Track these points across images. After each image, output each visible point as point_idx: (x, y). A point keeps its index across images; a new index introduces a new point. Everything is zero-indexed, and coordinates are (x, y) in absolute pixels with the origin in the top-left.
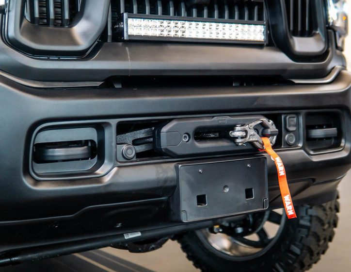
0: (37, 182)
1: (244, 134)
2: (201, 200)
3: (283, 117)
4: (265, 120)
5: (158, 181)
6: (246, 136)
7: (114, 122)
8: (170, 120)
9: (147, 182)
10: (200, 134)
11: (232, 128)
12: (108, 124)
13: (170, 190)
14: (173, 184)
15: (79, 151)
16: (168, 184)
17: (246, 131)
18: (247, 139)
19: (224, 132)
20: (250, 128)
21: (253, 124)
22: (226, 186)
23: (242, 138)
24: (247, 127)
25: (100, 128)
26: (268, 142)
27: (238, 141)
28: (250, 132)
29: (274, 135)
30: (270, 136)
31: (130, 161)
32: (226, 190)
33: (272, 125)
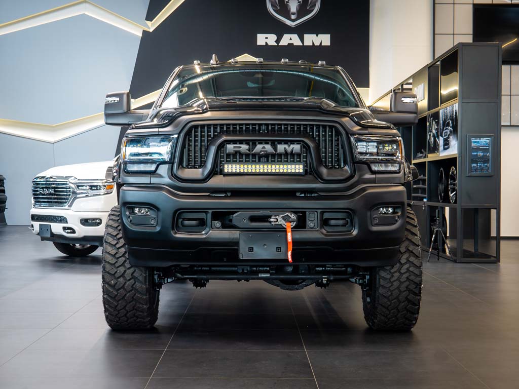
0: (176, 233)
1: (275, 220)
3: (307, 213)
4: (289, 214)
5: (230, 238)
6: (277, 221)
7: (210, 211)
8: (238, 211)
9: (225, 238)
10: (253, 219)
11: (270, 217)
12: (208, 212)
13: (236, 243)
14: (237, 240)
15: (194, 223)
16: (235, 240)
17: (277, 219)
18: (277, 223)
19: (265, 219)
20: (280, 218)
21: (282, 216)
22: (265, 245)
23: (275, 222)
24: (277, 217)
25: (207, 213)
26: (289, 226)
27: (272, 223)
28: (279, 219)
29: (294, 222)
30: (291, 222)
31: (218, 228)
32: (266, 247)
33: (293, 217)
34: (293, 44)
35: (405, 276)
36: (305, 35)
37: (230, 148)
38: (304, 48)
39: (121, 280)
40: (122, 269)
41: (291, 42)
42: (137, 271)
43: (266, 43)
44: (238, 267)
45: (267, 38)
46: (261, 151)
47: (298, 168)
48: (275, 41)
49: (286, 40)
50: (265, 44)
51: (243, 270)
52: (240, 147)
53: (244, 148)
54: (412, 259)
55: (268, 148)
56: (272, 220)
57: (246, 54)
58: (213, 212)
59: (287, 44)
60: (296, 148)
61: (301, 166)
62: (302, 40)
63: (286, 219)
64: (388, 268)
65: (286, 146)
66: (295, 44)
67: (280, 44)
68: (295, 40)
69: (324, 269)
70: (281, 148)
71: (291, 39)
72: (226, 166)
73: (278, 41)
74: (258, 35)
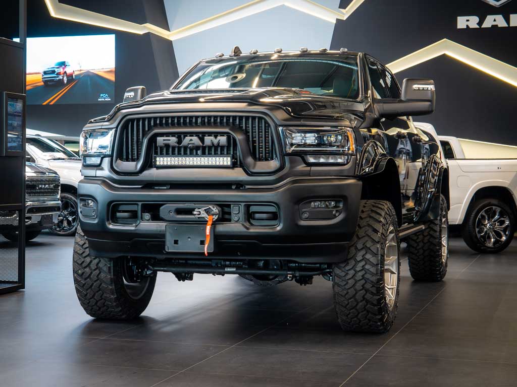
0: (110, 225)
1: (198, 213)
2: (176, 242)
3: (232, 206)
4: (211, 207)
5: (157, 231)
6: (200, 214)
7: (140, 204)
8: (165, 204)
9: (153, 231)
10: (179, 211)
11: (194, 210)
13: (162, 236)
14: (163, 233)
15: (126, 215)
16: (161, 233)
17: (200, 212)
18: (200, 216)
19: (190, 212)
21: (205, 208)
22: (189, 238)
23: (198, 215)
24: (200, 210)
25: (137, 205)
26: (211, 219)
27: (196, 216)
28: (202, 212)
29: (216, 215)
30: (213, 215)
31: (148, 220)
32: (189, 240)
33: (215, 210)
34: (497, 25)
35: (360, 274)
36: (511, 15)
37: (160, 140)
38: (509, 29)
39: (87, 270)
40: (88, 260)
41: (495, 23)
42: (102, 261)
43: (467, 26)
44: (213, 261)
45: (468, 21)
46: (189, 144)
47: (227, 161)
48: (477, 24)
49: (489, 22)
50: (465, 27)
51: (217, 264)
52: (169, 140)
53: (173, 140)
54: (368, 256)
55: (196, 140)
56: (195, 213)
57: (445, 39)
58: (142, 204)
59: (490, 26)
60: (223, 140)
61: (229, 159)
62: (508, 21)
63: (208, 211)
64: (343, 265)
65: (212, 138)
66: (499, 26)
67: (482, 27)
68: (500, 21)
69: (297, 265)
70: (208, 140)
71: (495, 20)
72: (158, 159)
73: (480, 23)
74: (459, 18)
